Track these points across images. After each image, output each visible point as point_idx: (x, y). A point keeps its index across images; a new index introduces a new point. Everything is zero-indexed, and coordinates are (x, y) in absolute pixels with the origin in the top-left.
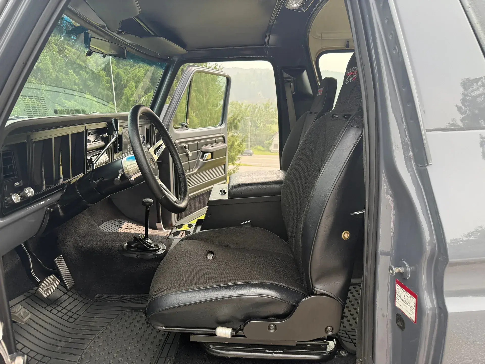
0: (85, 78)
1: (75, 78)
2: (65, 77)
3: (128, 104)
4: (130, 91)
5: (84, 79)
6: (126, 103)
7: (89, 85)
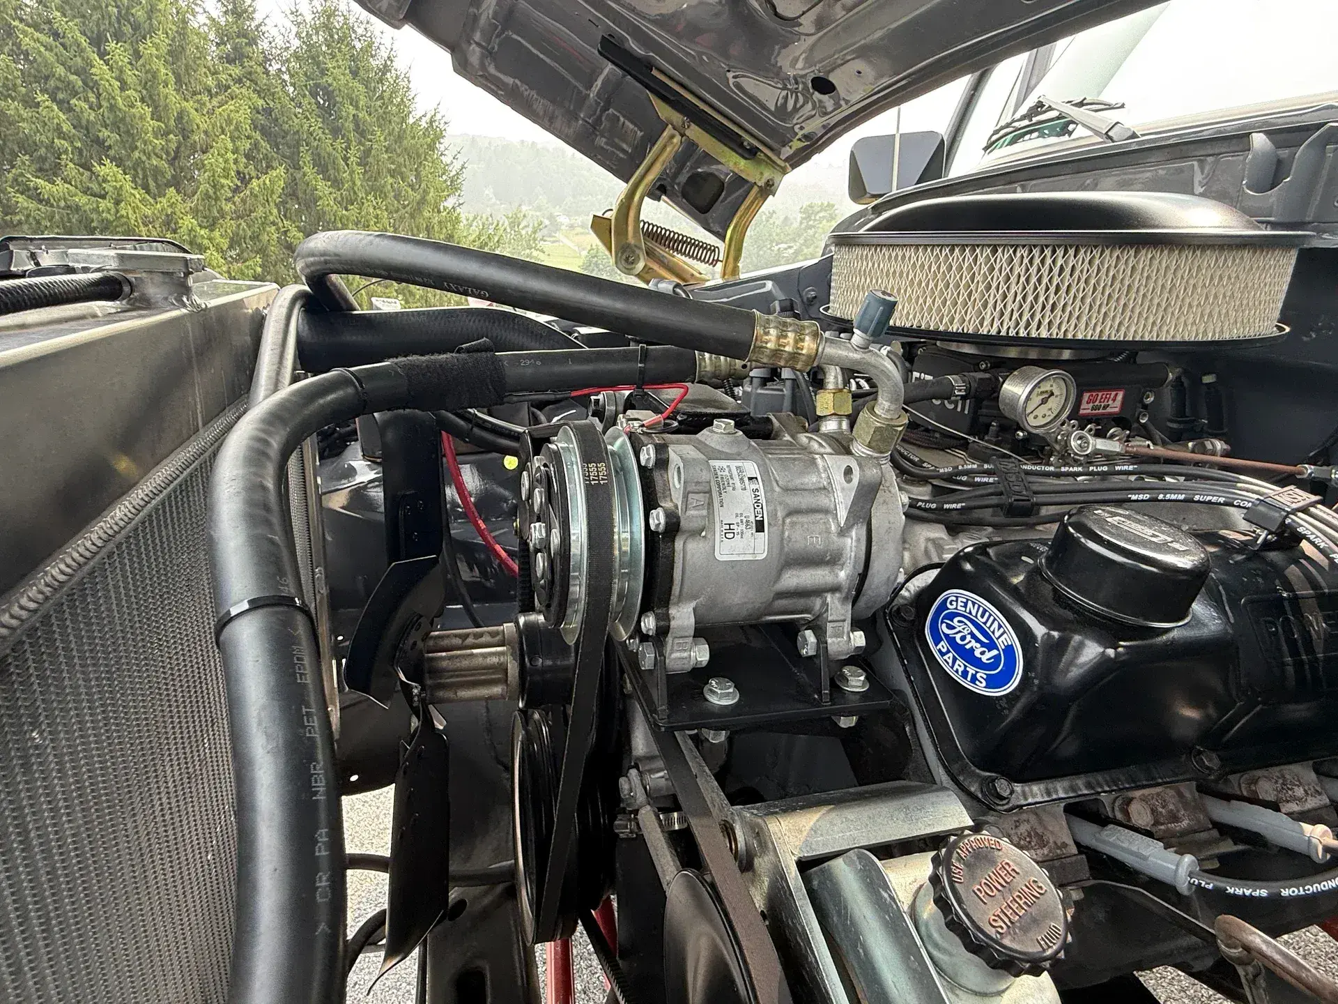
0: (88, 121)
1: (58, 117)
2: (25, 113)
3: (215, 193)
4: (221, 160)
5: (84, 122)
6: (211, 192)
7: (104, 141)
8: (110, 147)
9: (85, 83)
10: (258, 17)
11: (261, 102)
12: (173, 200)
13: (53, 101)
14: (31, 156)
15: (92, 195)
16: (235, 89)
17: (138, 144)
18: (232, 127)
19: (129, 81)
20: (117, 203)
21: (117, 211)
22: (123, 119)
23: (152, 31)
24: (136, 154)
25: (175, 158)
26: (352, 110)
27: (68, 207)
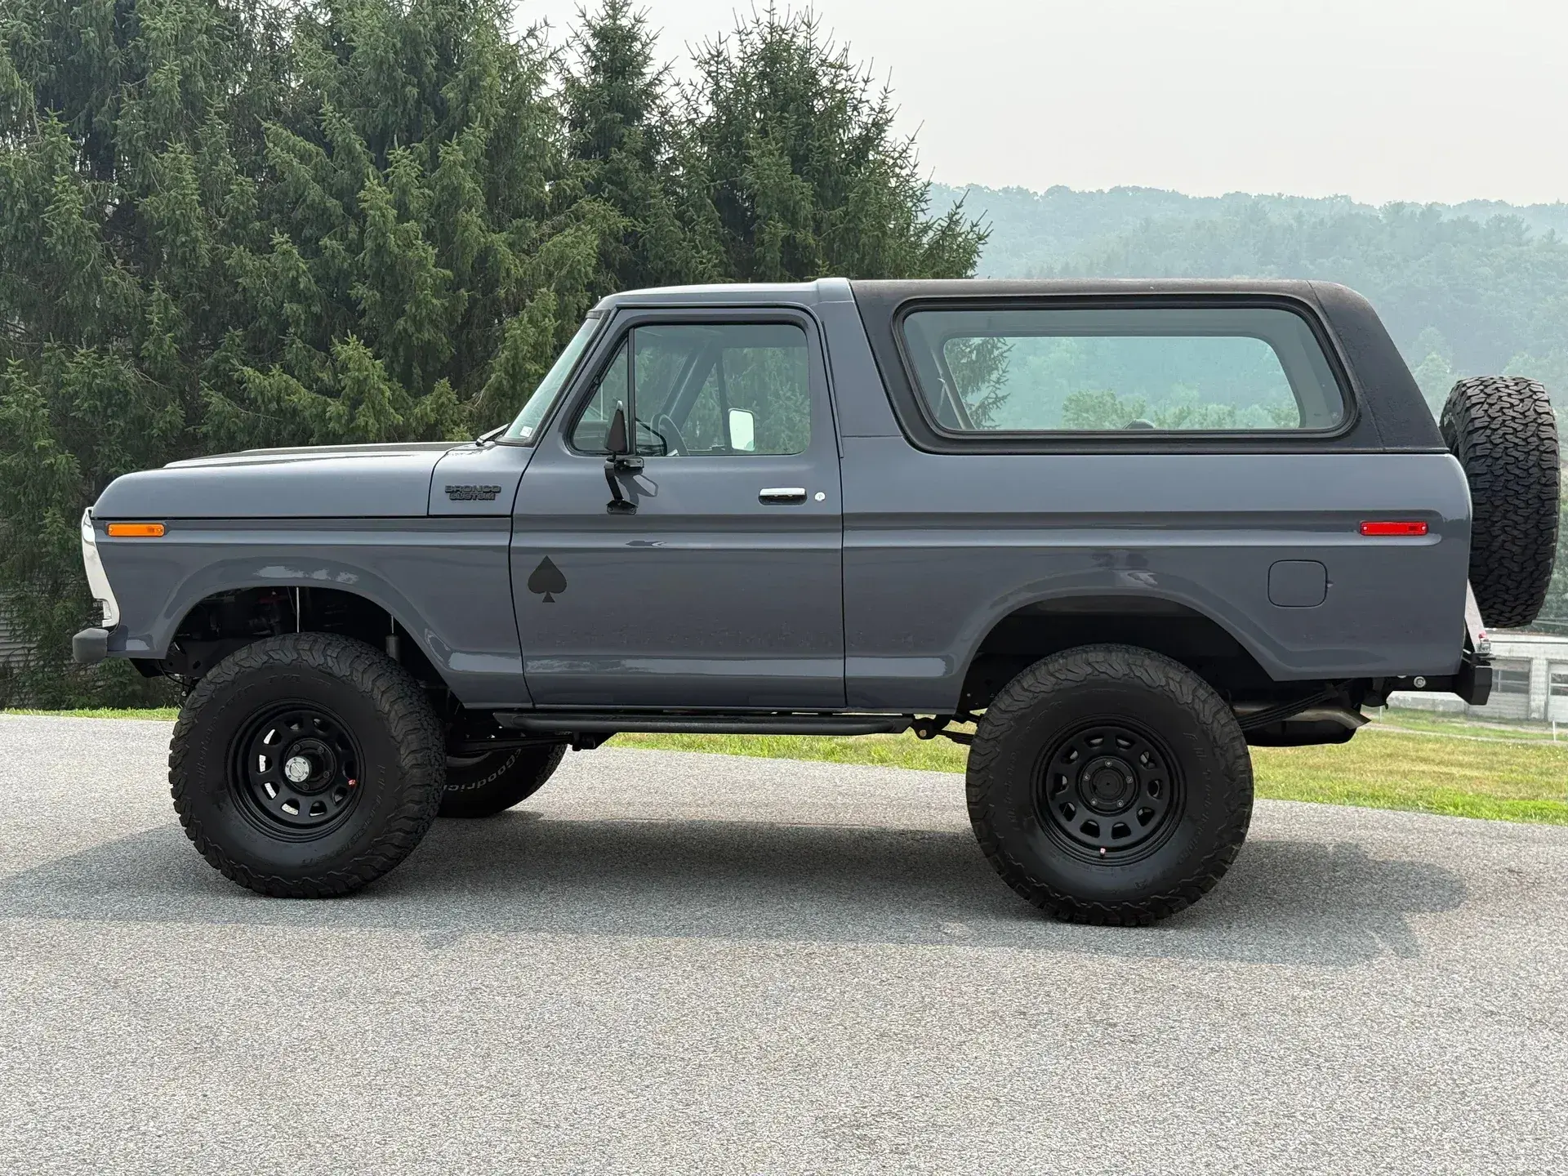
0: (339, 271)
1: (297, 267)
2: (251, 263)
5: (333, 273)
7: (356, 304)
8: (363, 313)
9: (348, 209)
10: (650, 71)
11: (624, 222)
12: (443, 399)
13: (294, 243)
14: (245, 328)
15: (319, 392)
16: (585, 204)
17: (407, 307)
18: (564, 272)
19: (414, 206)
20: (355, 404)
21: (352, 419)
22: (392, 267)
23: (467, 120)
24: (401, 323)
25: (461, 327)
26: (781, 229)
27: (280, 410)
